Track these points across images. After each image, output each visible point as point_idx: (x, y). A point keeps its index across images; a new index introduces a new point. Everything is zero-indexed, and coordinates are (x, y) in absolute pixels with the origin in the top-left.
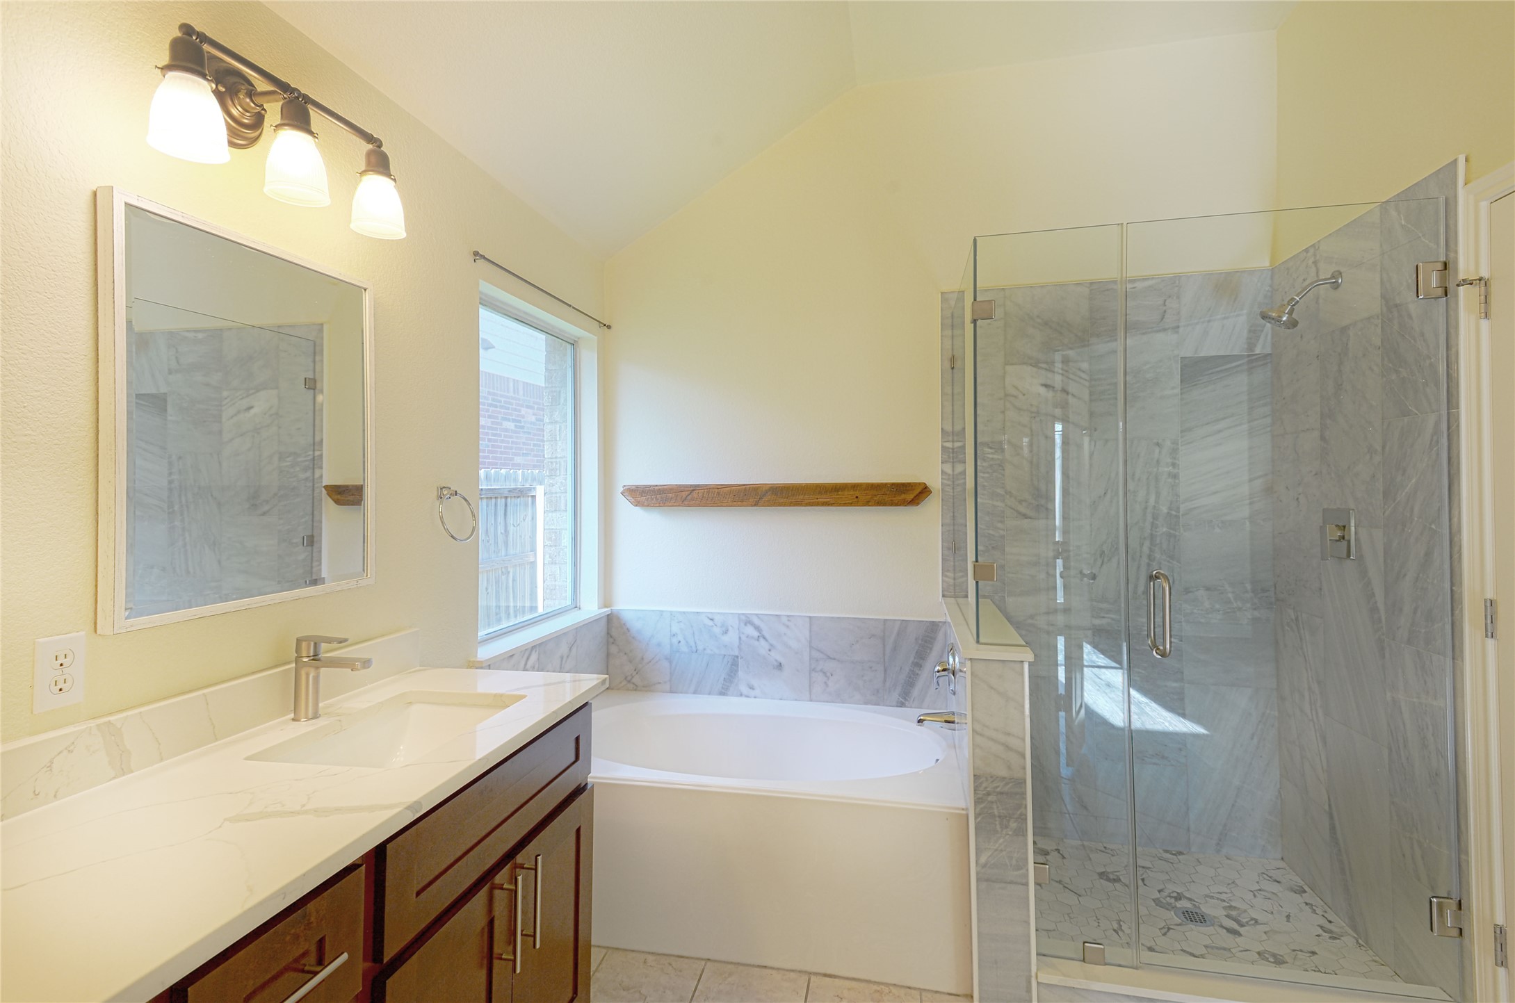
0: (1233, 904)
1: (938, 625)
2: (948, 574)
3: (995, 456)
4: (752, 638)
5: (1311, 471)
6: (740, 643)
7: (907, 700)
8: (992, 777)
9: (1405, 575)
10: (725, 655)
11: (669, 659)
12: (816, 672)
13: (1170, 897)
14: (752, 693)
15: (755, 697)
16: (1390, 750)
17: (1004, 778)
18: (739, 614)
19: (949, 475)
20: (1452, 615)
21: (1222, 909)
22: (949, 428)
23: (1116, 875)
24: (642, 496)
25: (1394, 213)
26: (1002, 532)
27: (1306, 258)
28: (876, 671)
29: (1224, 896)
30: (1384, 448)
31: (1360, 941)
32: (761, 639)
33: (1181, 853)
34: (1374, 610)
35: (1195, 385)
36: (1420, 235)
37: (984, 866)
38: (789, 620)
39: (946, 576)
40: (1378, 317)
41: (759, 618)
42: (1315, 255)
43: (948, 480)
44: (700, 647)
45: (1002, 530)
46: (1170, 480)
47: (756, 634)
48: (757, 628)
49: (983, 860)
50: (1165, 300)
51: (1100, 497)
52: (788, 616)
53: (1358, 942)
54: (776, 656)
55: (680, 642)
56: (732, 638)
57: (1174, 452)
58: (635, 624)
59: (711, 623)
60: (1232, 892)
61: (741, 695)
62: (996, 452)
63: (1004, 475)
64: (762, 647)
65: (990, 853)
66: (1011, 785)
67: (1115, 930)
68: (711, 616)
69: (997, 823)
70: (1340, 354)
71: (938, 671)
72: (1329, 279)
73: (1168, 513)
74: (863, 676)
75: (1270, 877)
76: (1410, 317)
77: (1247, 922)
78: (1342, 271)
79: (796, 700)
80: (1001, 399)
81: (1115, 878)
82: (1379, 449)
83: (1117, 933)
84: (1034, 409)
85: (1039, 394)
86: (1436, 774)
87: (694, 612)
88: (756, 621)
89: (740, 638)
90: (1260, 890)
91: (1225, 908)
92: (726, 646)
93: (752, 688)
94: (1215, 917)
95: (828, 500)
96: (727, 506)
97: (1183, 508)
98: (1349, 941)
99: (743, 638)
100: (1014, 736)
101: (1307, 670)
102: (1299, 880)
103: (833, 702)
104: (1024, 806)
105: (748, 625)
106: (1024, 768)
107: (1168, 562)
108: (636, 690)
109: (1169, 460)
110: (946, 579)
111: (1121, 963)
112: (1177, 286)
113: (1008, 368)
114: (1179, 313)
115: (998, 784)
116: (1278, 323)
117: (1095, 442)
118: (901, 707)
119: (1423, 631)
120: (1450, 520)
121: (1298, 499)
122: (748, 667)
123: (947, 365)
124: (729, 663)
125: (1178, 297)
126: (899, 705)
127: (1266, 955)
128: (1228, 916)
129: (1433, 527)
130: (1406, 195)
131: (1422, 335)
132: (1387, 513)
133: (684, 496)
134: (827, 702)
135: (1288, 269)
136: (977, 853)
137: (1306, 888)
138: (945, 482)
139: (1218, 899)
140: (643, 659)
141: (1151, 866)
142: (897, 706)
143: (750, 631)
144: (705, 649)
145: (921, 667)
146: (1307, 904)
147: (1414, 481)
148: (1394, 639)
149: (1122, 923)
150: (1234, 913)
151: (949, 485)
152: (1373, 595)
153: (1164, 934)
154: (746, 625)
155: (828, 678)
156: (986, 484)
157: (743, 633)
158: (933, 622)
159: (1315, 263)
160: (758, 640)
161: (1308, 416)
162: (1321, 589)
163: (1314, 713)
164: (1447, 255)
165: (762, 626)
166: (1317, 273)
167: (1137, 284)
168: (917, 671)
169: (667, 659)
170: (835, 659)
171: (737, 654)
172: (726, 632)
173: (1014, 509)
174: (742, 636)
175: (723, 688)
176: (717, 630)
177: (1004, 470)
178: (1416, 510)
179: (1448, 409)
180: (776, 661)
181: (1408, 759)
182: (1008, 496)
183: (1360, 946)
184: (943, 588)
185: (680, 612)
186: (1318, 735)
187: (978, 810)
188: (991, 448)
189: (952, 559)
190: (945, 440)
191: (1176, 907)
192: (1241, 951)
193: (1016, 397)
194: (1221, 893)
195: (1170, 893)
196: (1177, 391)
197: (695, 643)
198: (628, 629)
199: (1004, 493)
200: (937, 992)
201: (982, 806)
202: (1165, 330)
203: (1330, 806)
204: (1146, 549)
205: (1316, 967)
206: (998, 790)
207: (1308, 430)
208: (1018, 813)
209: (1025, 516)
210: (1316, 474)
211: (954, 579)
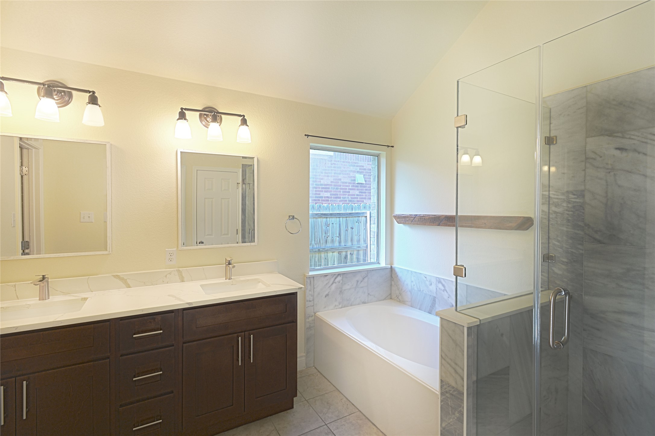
3: (578, 200)
4: (442, 290)
6: (436, 291)
8: (448, 384)
10: (430, 295)
17: (453, 387)
18: (436, 277)
19: (546, 213)
26: (581, 251)
32: (445, 291)
37: (444, 429)
41: (444, 280)
43: (545, 215)
44: (422, 290)
45: (581, 249)
47: (443, 288)
48: (443, 286)
49: (444, 425)
54: (451, 301)
55: (414, 285)
56: (433, 288)
58: (400, 274)
59: (425, 279)
62: (578, 197)
63: (584, 213)
64: (445, 295)
65: (446, 424)
66: (456, 392)
68: (425, 276)
69: (450, 409)
80: (583, 161)
84: (610, 167)
85: (614, 156)
87: (419, 273)
88: (443, 282)
89: (436, 288)
92: (431, 291)
95: (471, 224)
96: (427, 225)
99: (438, 289)
100: (459, 366)
104: (462, 407)
105: (440, 283)
106: (463, 386)
108: (400, 302)
113: (588, 139)
115: (450, 389)
122: (439, 303)
124: (432, 300)
140: (402, 289)
143: (440, 286)
144: (423, 291)
151: (545, 219)
154: (439, 283)
156: (570, 218)
157: (438, 287)
160: (444, 291)
165: (446, 285)
169: (410, 291)
171: (435, 295)
172: (431, 285)
173: (591, 237)
174: (437, 288)
175: (430, 310)
176: (428, 283)
180: (451, 303)
182: (586, 228)
185: (414, 272)
187: (442, 398)
188: (575, 195)
190: (543, 190)
193: (594, 159)
197: (420, 287)
198: (397, 276)
199: (583, 225)
201: (444, 397)
206: (451, 392)
208: (460, 409)
209: (600, 242)
211: (548, 278)
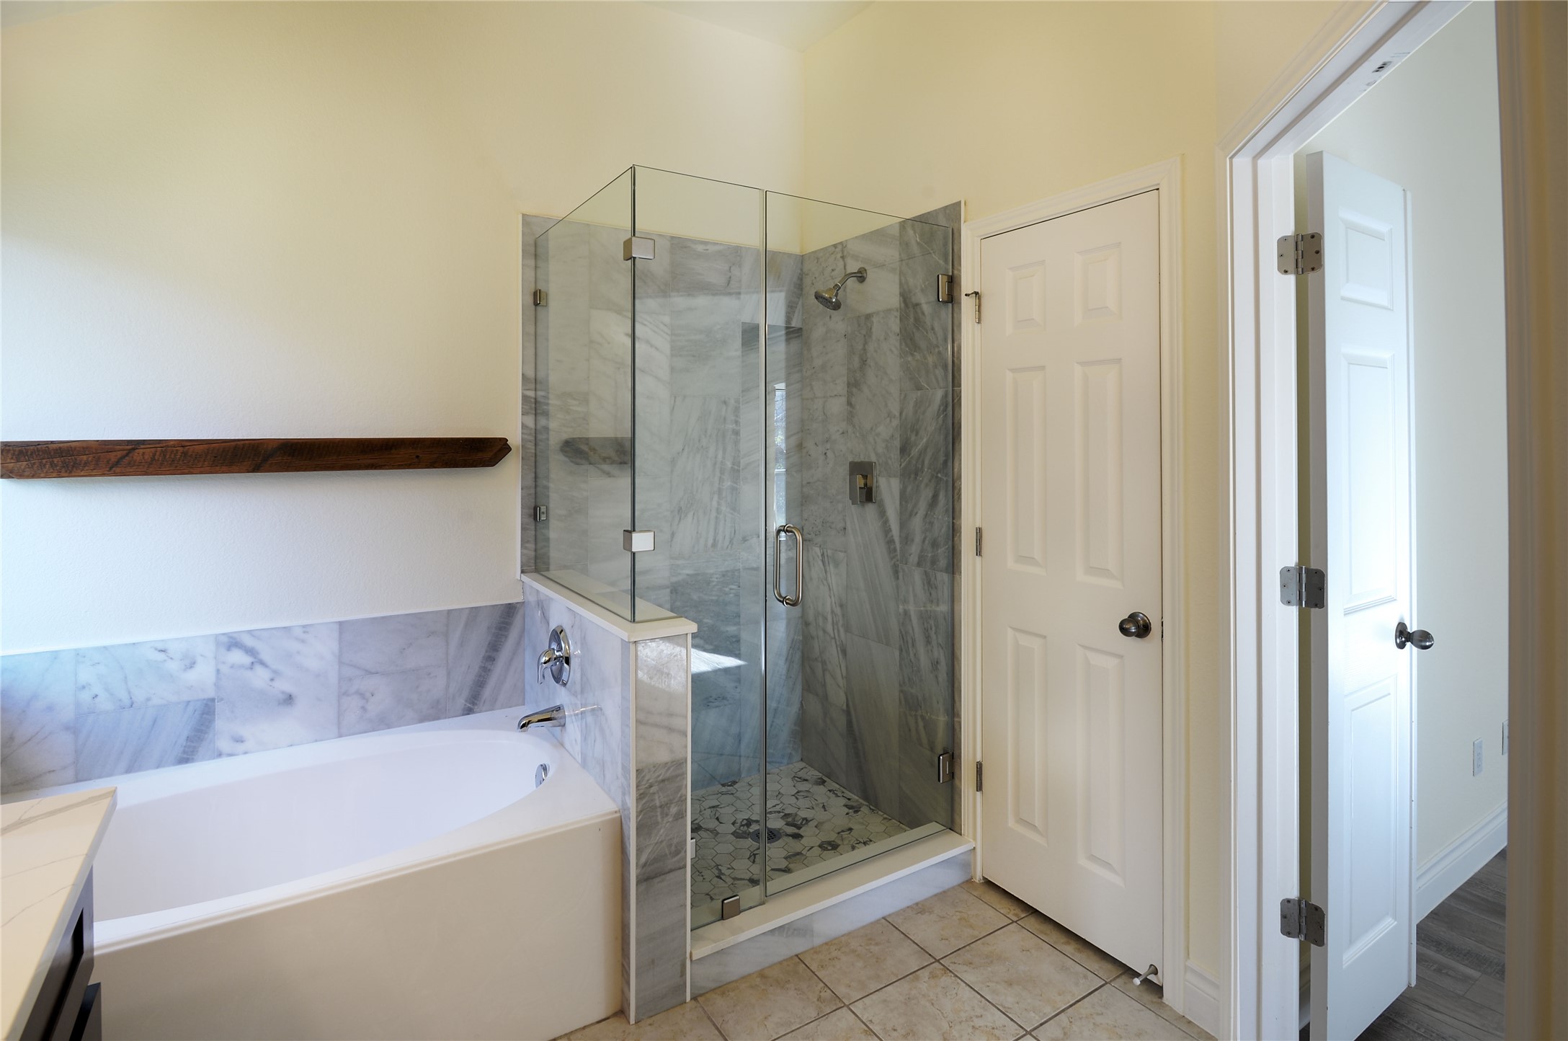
0: (787, 812)
1: (516, 608)
2: (527, 545)
4: (242, 667)
5: (838, 431)
6: (218, 680)
7: (476, 704)
8: (655, 767)
9: (917, 513)
10: (188, 703)
11: (72, 729)
12: (348, 695)
13: (743, 825)
14: (241, 747)
15: (246, 753)
16: (901, 650)
17: (666, 765)
18: (216, 636)
19: (531, 429)
20: (953, 541)
21: (780, 820)
22: (531, 374)
23: (696, 824)
24: (18, 461)
25: (911, 232)
27: (834, 252)
28: (436, 676)
29: (778, 808)
30: (901, 414)
31: (871, 807)
32: (257, 667)
33: (735, 783)
34: (890, 542)
35: (752, 349)
36: (932, 252)
37: (645, 865)
38: (304, 632)
39: (526, 548)
40: (897, 311)
41: (253, 636)
42: (843, 252)
43: (530, 434)
44: (139, 699)
46: (733, 437)
47: (247, 660)
48: (250, 651)
49: (643, 860)
50: (730, 268)
51: (678, 453)
52: (304, 626)
53: (870, 809)
54: (283, 686)
55: (96, 697)
56: (201, 674)
57: (737, 410)
59: (161, 656)
60: (781, 802)
61: (220, 755)
64: (259, 678)
65: (650, 850)
66: (672, 769)
67: (717, 877)
68: (160, 646)
70: (865, 336)
71: (545, 663)
72: (855, 273)
73: (732, 467)
74: (417, 687)
75: (800, 778)
76: (923, 314)
77: (801, 823)
78: (866, 268)
79: (316, 741)
81: (696, 826)
82: (897, 414)
83: (721, 878)
86: (937, 662)
88: (249, 641)
89: (217, 672)
90: (798, 792)
91: (782, 818)
92: (189, 689)
93: (239, 740)
94: (779, 829)
95: (376, 461)
96: (199, 473)
97: (743, 462)
98: (865, 810)
99: (224, 670)
100: (676, 715)
101: (831, 597)
102: (817, 773)
103: (374, 730)
105: (233, 649)
106: (685, 747)
107: (732, 514)
109: (733, 418)
110: (525, 551)
111: (752, 905)
112: (739, 256)
113: (593, 313)
114: (740, 281)
115: (660, 773)
116: (829, 304)
117: (675, 397)
118: (468, 714)
119: (930, 555)
120: (953, 470)
121: (825, 454)
122: (233, 712)
123: (530, 300)
124: (198, 713)
125: (740, 266)
126: (467, 712)
127: (825, 846)
128: (787, 824)
129: (939, 475)
130: (922, 220)
131: (933, 329)
132: (903, 465)
133: (113, 460)
134: (366, 732)
135: (818, 259)
136: (637, 854)
137: (825, 779)
138: (526, 437)
139: (775, 812)
141: (719, 804)
142: (463, 715)
143: (238, 657)
144: (148, 700)
145: (494, 660)
146: (830, 791)
147: (925, 440)
148: (906, 564)
149: (720, 867)
150: (790, 820)
151: (530, 442)
152: (890, 530)
153: (754, 862)
154: (229, 649)
155: (367, 701)
157: (223, 664)
158: (510, 604)
159: (843, 257)
160: (251, 670)
161: (836, 384)
162: (845, 529)
163: (836, 631)
164: (953, 272)
165: (259, 647)
166: (845, 266)
167: (709, 247)
168: (489, 667)
169: (67, 730)
170: (377, 673)
171: (211, 696)
172: (192, 665)
174: (220, 668)
175: (184, 753)
176: (173, 666)
177: (588, 424)
178: (926, 462)
179: (953, 387)
180: (283, 693)
181: (915, 655)
182: (592, 453)
183: (873, 810)
184: (521, 562)
185: (98, 649)
186: (839, 649)
187: (640, 807)
188: (575, 399)
189: (533, 527)
190: (527, 388)
191: (750, 832)
192: (809, 850)
193: (600, 345)
194: (775, 806)
195: (741, 822)
196: (739, 353)
197: (129, 693)
199: (587, 450)
200: (584, 1028)
201: (644, 802)
202: (730, 294)
203: (848, 705)
204: (715, 503)
205: (857, 840)
206: (661, 778)
207: (836, 395)
208: (679, 795)
209: (609, 475)
210: (843, 433)
211: (536, 550)
